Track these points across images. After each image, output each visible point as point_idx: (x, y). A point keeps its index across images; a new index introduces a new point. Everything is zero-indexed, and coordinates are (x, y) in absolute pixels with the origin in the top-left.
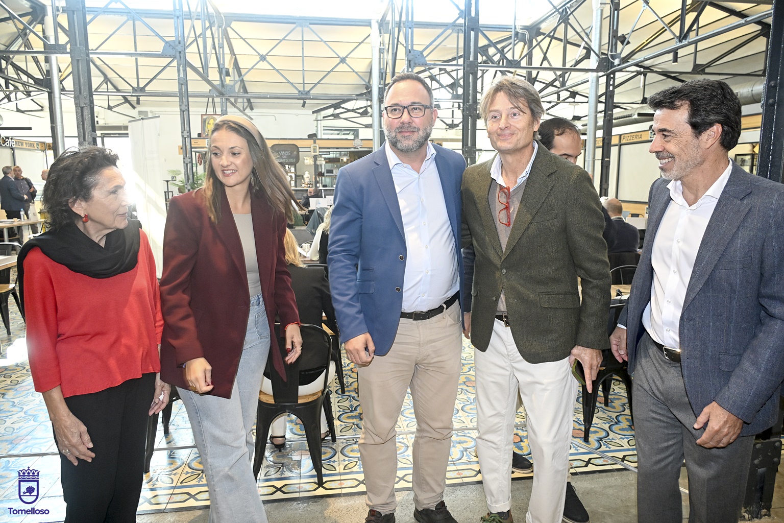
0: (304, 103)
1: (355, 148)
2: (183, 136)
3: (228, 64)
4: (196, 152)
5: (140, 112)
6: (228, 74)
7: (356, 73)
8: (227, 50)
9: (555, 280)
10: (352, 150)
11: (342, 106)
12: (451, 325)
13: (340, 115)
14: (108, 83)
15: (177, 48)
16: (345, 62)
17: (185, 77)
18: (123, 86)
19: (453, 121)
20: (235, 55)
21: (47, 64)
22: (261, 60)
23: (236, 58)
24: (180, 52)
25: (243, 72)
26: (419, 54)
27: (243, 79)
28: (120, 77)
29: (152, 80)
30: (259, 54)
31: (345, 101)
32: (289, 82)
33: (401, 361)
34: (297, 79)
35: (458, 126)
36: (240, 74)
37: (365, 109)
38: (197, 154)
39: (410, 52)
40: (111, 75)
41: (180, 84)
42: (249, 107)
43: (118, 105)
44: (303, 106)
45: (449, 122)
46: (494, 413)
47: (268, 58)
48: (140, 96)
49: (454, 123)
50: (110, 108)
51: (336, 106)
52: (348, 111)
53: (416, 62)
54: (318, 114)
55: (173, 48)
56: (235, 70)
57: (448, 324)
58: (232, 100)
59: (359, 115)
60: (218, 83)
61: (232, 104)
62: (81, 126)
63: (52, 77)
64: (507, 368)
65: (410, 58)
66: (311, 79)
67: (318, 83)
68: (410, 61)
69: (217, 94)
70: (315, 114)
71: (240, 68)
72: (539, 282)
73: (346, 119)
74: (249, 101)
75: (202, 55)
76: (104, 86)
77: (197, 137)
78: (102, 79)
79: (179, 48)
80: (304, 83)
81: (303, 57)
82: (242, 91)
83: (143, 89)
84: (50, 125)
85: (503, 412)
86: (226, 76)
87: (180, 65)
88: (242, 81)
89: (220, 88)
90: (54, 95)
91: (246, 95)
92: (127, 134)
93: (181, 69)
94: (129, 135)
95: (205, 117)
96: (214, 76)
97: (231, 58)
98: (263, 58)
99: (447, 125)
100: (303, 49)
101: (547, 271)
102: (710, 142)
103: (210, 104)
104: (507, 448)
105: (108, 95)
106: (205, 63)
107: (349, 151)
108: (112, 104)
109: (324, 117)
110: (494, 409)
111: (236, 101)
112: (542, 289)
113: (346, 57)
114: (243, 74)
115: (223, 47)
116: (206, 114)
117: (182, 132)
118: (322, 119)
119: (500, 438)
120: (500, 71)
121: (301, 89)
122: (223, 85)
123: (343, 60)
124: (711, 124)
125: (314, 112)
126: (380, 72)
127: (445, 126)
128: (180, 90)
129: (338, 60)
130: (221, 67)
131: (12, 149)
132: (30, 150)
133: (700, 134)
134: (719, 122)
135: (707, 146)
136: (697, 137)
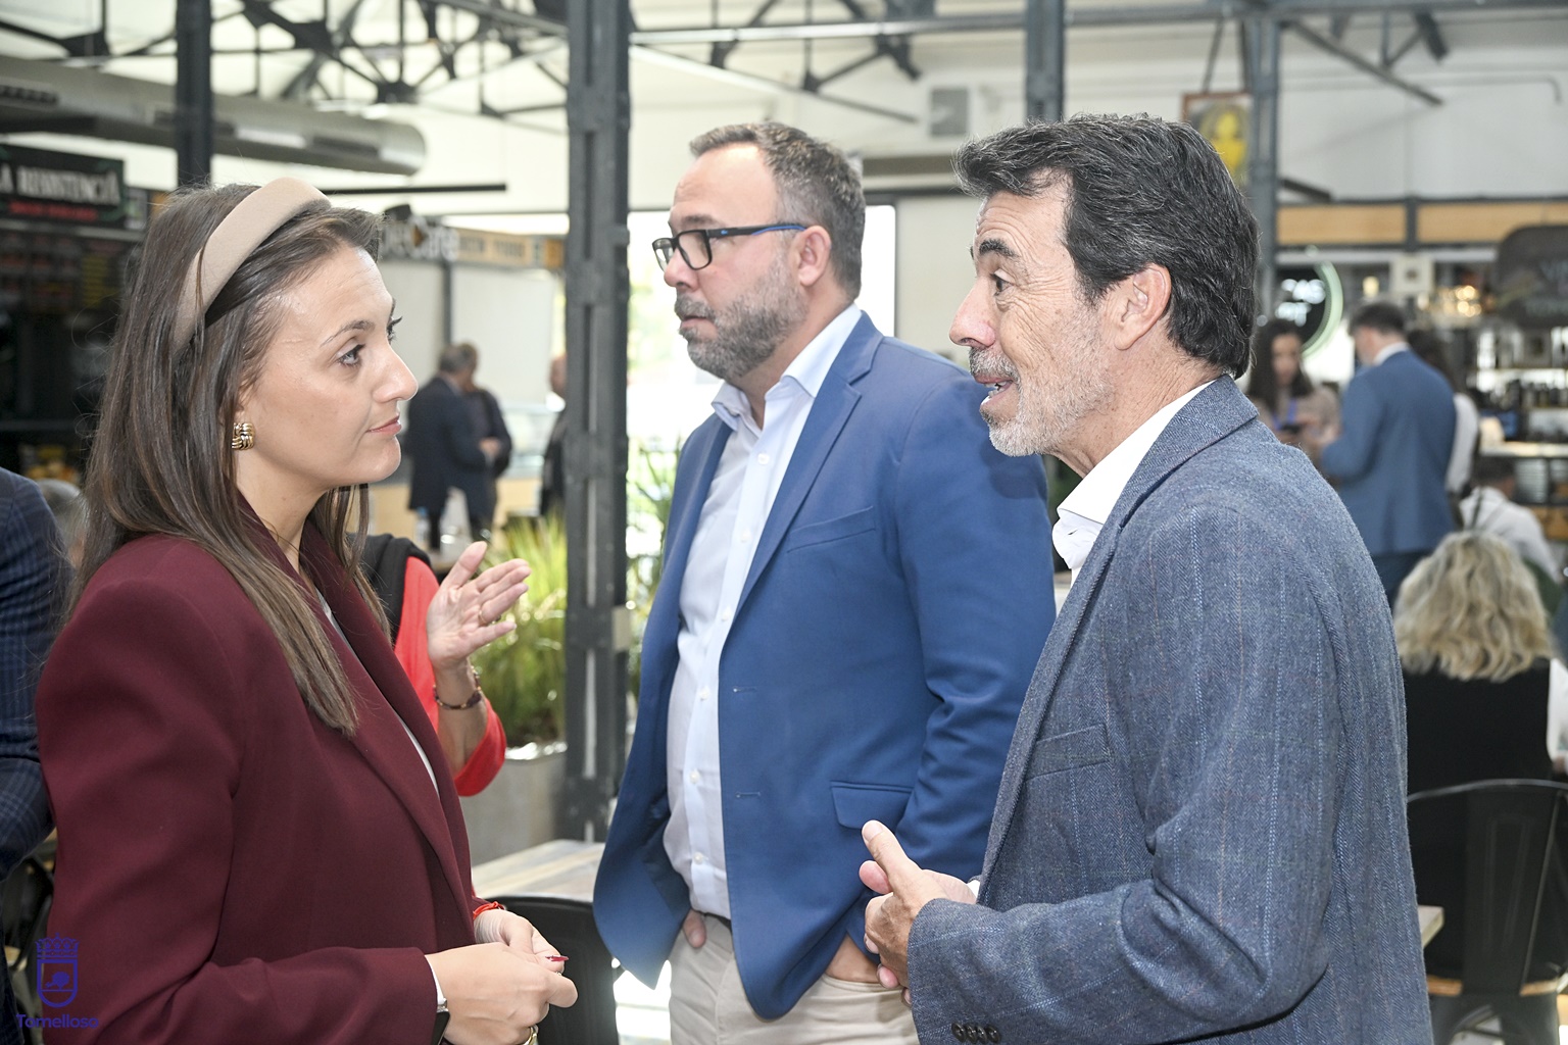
43: (849, 69)
50: (811, 84)
69: (1238, 6)
83: (924, 4)
95: (1197, 106)
102: (1134, 325)
103: (1228, 42)
108: (822, 69)
116: (1205, 92)
124: (1134, 266)
131: (445, 267)
132: (506, 269)
133: (1101, 290)
134: (1159, 261)
135: (1124, 339)
136: (1091, 302)
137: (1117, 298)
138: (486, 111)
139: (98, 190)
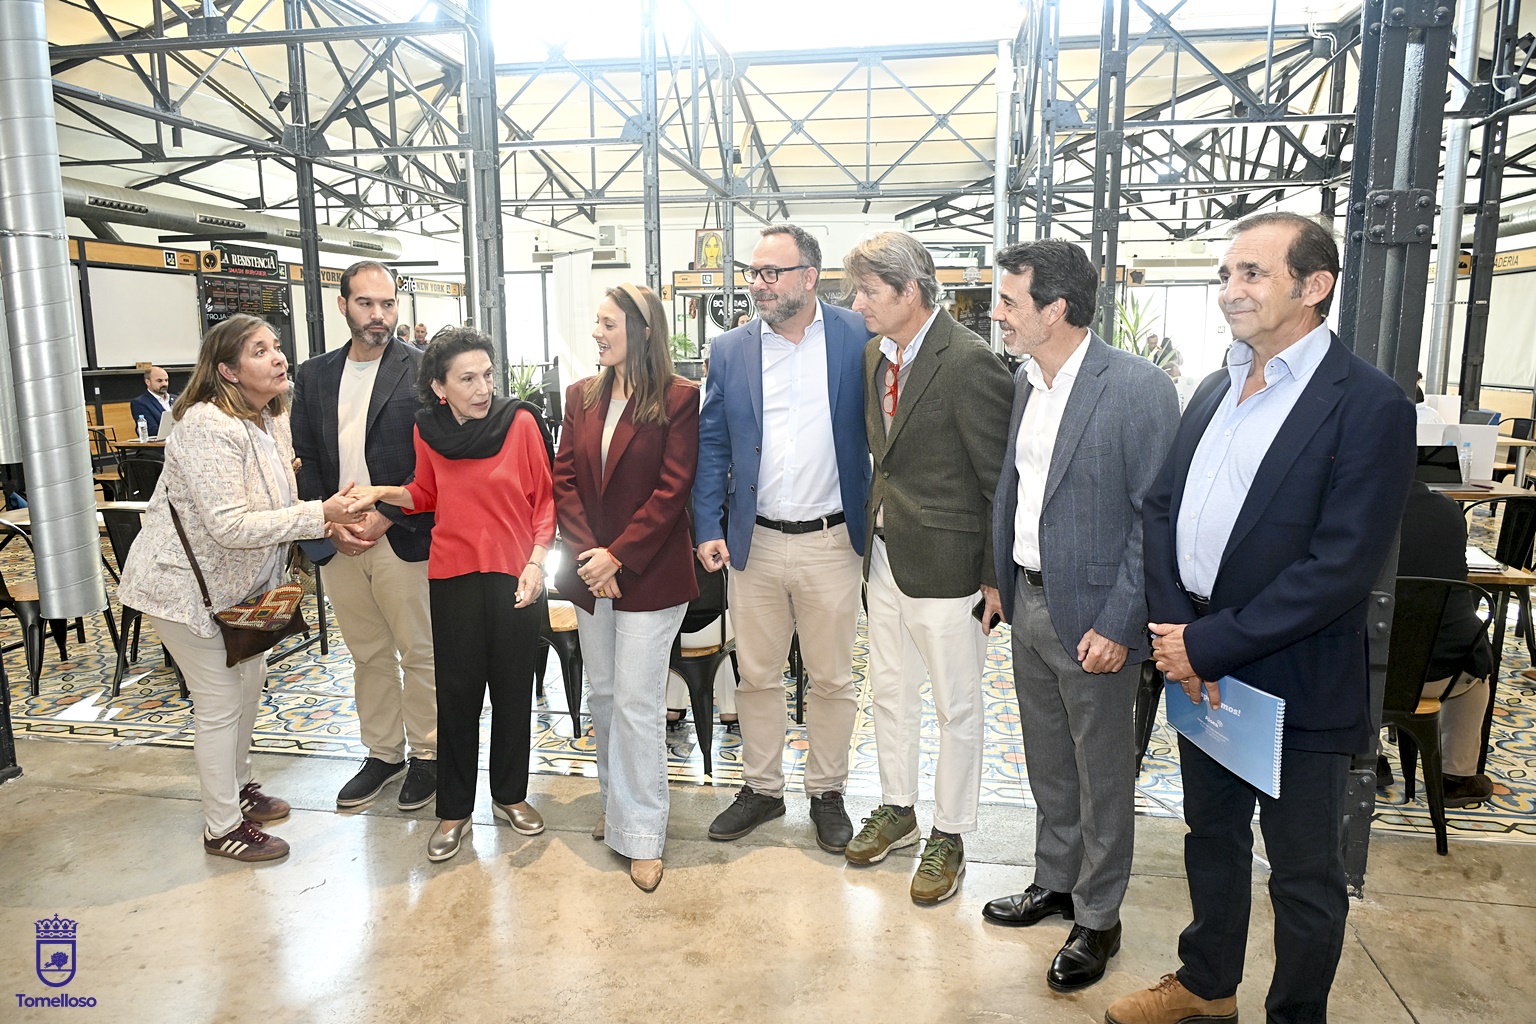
0: (868, 205)
1: (966, 284)
2: (647, 273)
3: (740, 137)
4: (685, 296)
5: (602, 229)
6: (737, 159)
7: (964, 141)
8: (738, 114)
9: (946, 492)
10: (964, 287)
11: (950, 203)
12: (834, 548)
13: (952, 221)
14: (554, 181)
15: (644, 127)
16: (945, 125)
17: (655, 176)
18: (573, 188)
19: (1184, 224)
20: (754, 123)
21: (463, 160)
22: (794, 130)
23: (755, 128)
24: (649, 134)
25: (768, 150)
26: (1068, 107)
27: (768, 161)
28: (565, 172)
29: (618, 174)
30: (789, 119)
31: (955, 196)
32: (838, 165)
33: (766, 584)
34: (853, 157)
35: (1196, 233)
36: (762, 153)
37: (990, 210)
38: (688, 300)
39: (1049, 105)
40: (556, 170)
41: (648, 187)
42: (780, 212)
43: (568, 218)
44: (865, 211)
45: (1177, 225)
46: (884, 668)
47: (807, 126)
48: (596, 204)
49: (1188, 227)
50: (554, 224)
51: (939, 205)
52: (962, 212)
53: (1061, 122)
54: (907, 219)
55: (639, 128)
56: (755, 148)
57: (831, 544)
58: (746, 203)
59: (982, 221)
60: (720, 174)
61: (746, 210)
62: (484, 269)
63: (469, 180)
64: (894, 607)
65: (1047, 118)
66: (883, 157)
67: (898, 163)
68: (1048, 122)
69: (718, 196)
70: (901, 221)
71: (763, 145)
72: (924, 493)
73: (963, 227)
74: (781, 203)
75: (690, 129)
76: (548, 187)
77: (687, 269)
78: (545, 176)
79: (648, 127)
80: (868, 166)
81: (868, 118)
82: (766, 185)
83: (600, 193)
84: (463, 257)
85: (897, 669)
86: (735, 163)
87: (649, 155)
88: (767, 165)
89: (721, 185)
90: (471, 209)
91: (777, 195)
92: (551, 267)
93: (650, 160)
94: (553, 270)
95: (701, 234)
96: (711, 161)
97: (748, 129)
98: (797, 127)
99: (1171, 231)
100: (869, 105)
101: (936, 478)
102: (1053, 318)
103: (712, 210)
104: (906, 721)
105: (552, 205)
106: (695, 145)
107: (956, 291)
108: (558, 218)
109: (917, 226)
110: (885, 663)
111: (752, 206)
112: (928, 502)
113: (951, 113)
114: (768, 152)
115: (730, 113)
116: (704, 229)
117: (647, 267)
118: (913, 229)
119: (896, 706)
120: (1275, 128)
121: (862, 179)
122: (727, 179)
123: (942, 121)
124: (1054, 299)
125: (898, 217)
126: (1012, 139)
127: (1166, 235)
128: (647, 195)
129: (933, 121)
130: (726, 147)
131: (412, 295)
132: (437, 296)
133: (1042, 308)
134: (1063, 297)
135: (1050, 323)
136: (1039, 311)
137: (1048, 310)
138: (424, 233)
139: (266, 264)
